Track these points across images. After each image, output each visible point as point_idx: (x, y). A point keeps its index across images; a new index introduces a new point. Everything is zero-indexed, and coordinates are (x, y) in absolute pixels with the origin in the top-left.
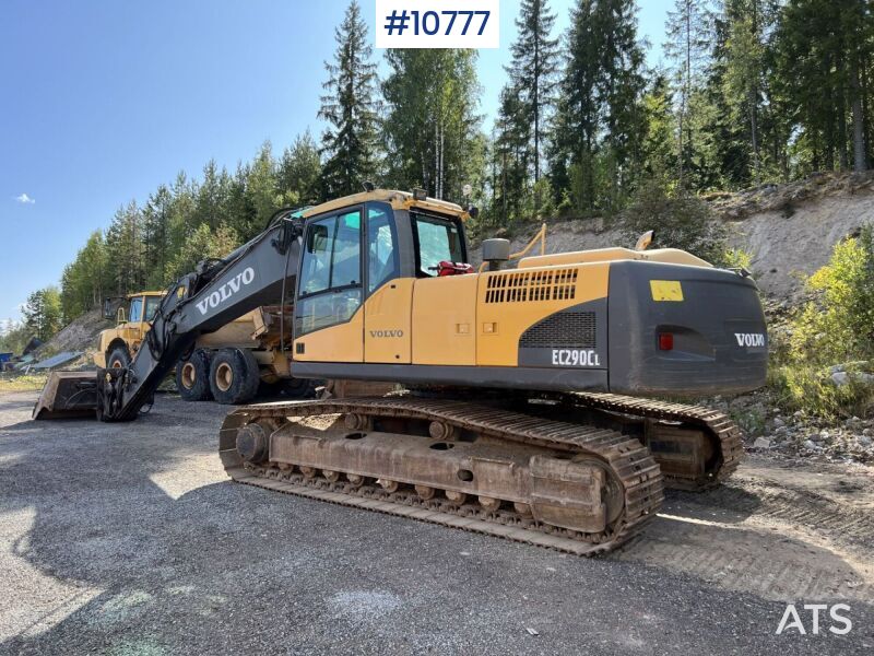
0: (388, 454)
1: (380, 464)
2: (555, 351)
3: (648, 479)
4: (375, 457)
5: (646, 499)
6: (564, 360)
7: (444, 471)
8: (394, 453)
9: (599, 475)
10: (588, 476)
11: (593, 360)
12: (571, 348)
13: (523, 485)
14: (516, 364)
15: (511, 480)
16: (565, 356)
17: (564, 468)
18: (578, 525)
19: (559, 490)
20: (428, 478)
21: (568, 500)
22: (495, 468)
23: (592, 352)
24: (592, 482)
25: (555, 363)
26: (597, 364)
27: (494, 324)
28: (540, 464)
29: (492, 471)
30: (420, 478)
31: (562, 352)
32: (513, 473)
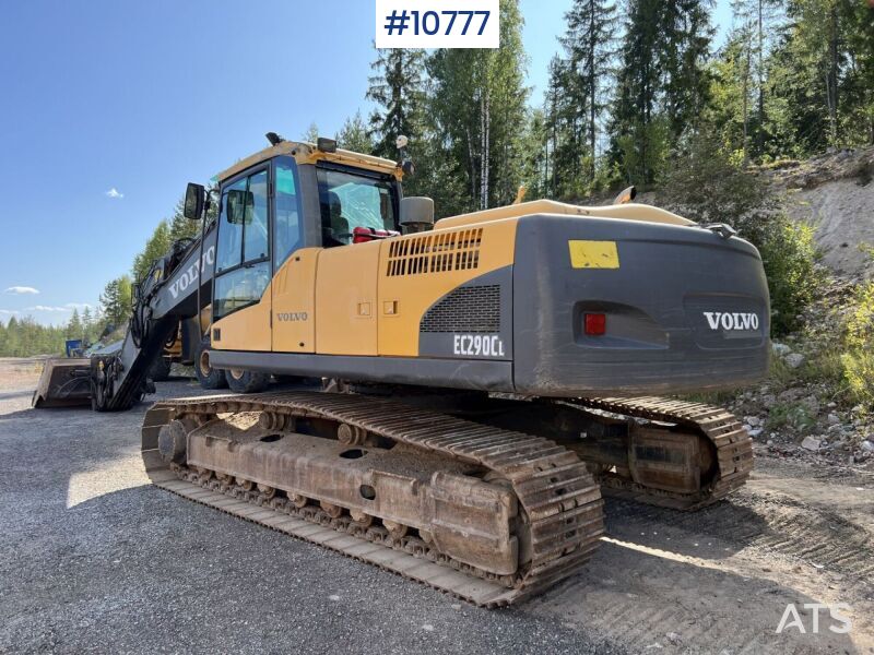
0: (293, 462)
1: (285, 474)
2: (457, 337)
3: (577, 506)
4: (281, 464)
5: (573, 533)
6: (466, 348)
7: (347, 486)
8: (298, 461)
9: (507, 500)
10: (493, 501)
11: (496, 349)
12: (474, 332)
13: (426, 508)
14: (416, 354)
15: (413, 500)
16: (467, 342)
17: (468, 488)
18: (486, 563)
19: (464, 517)
20: (330, 493)
21: (472, 531)
22: (398, 484)
23: (495, 338)
24: (498, 509)
25: (456, 352)
26: (501, 354)
27: (395, 303)
28: (443, 483)
29: (394, 488)
30: (323, 492)
31: (464, 337)
32: (415, 492)
